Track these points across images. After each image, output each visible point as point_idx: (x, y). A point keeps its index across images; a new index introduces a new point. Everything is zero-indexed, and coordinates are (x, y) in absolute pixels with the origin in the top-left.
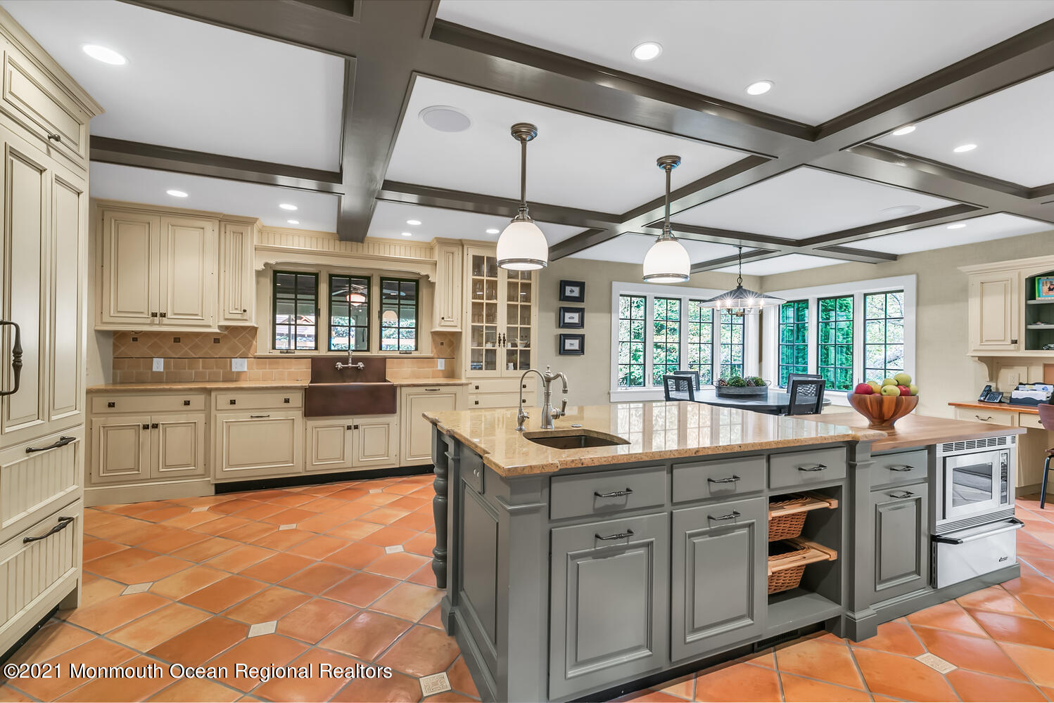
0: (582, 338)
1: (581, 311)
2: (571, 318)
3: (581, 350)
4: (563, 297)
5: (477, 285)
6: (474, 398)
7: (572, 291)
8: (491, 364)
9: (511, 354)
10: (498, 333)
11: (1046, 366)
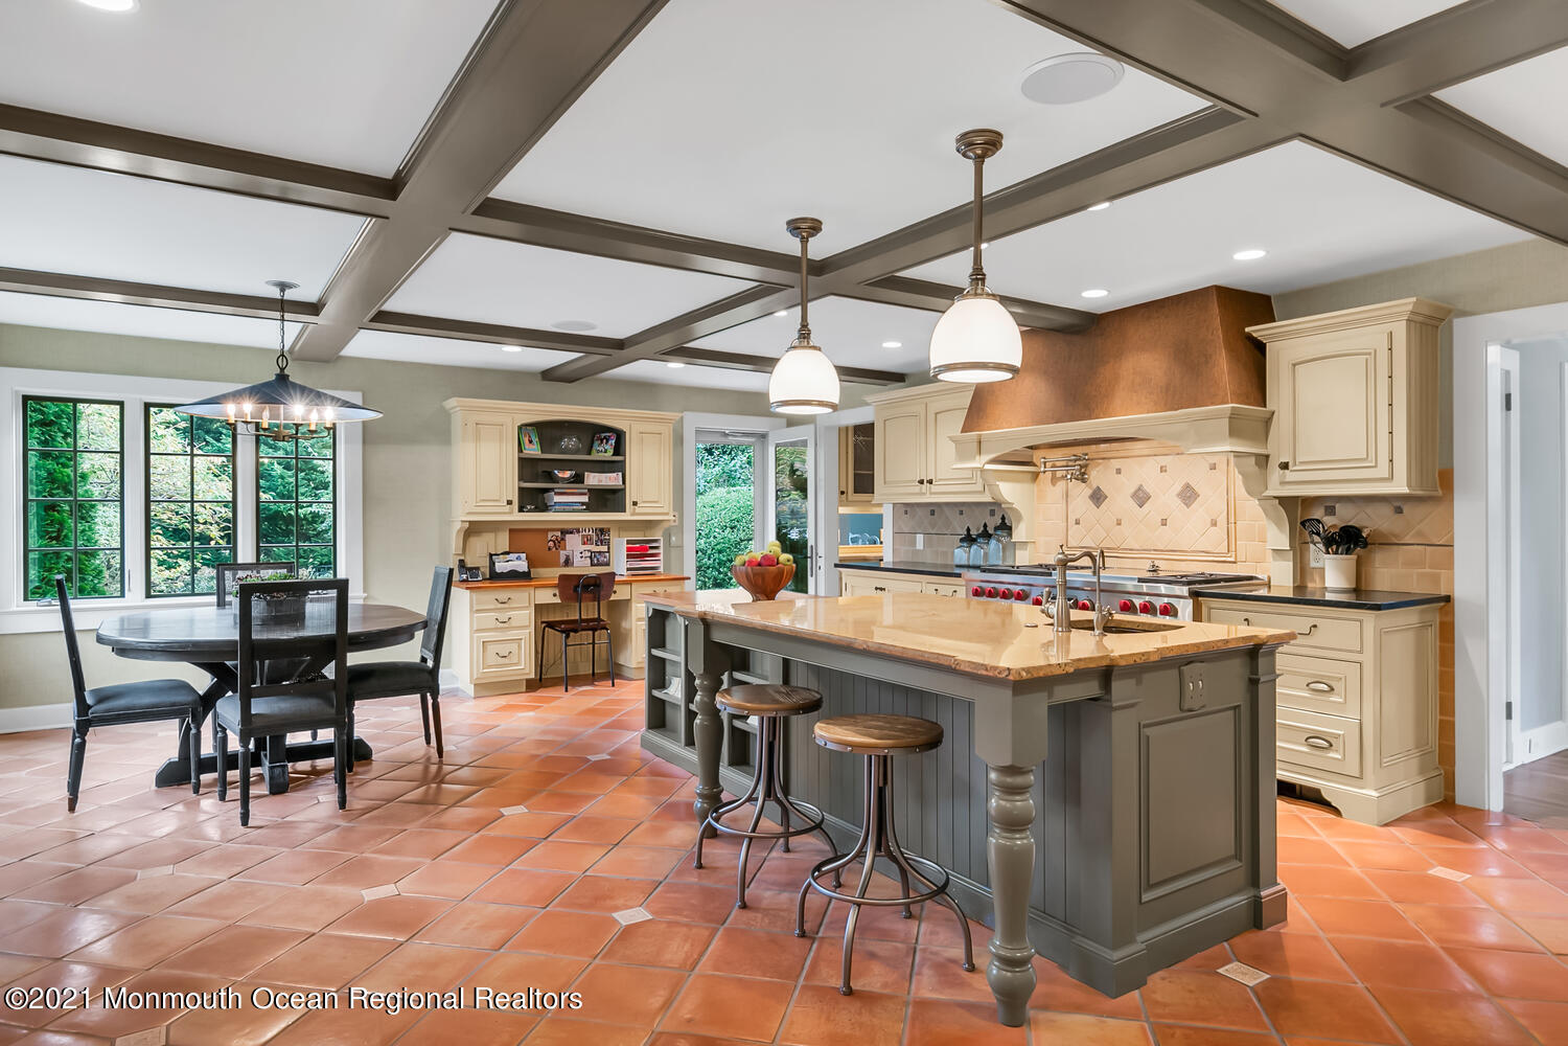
11: (511, 531)
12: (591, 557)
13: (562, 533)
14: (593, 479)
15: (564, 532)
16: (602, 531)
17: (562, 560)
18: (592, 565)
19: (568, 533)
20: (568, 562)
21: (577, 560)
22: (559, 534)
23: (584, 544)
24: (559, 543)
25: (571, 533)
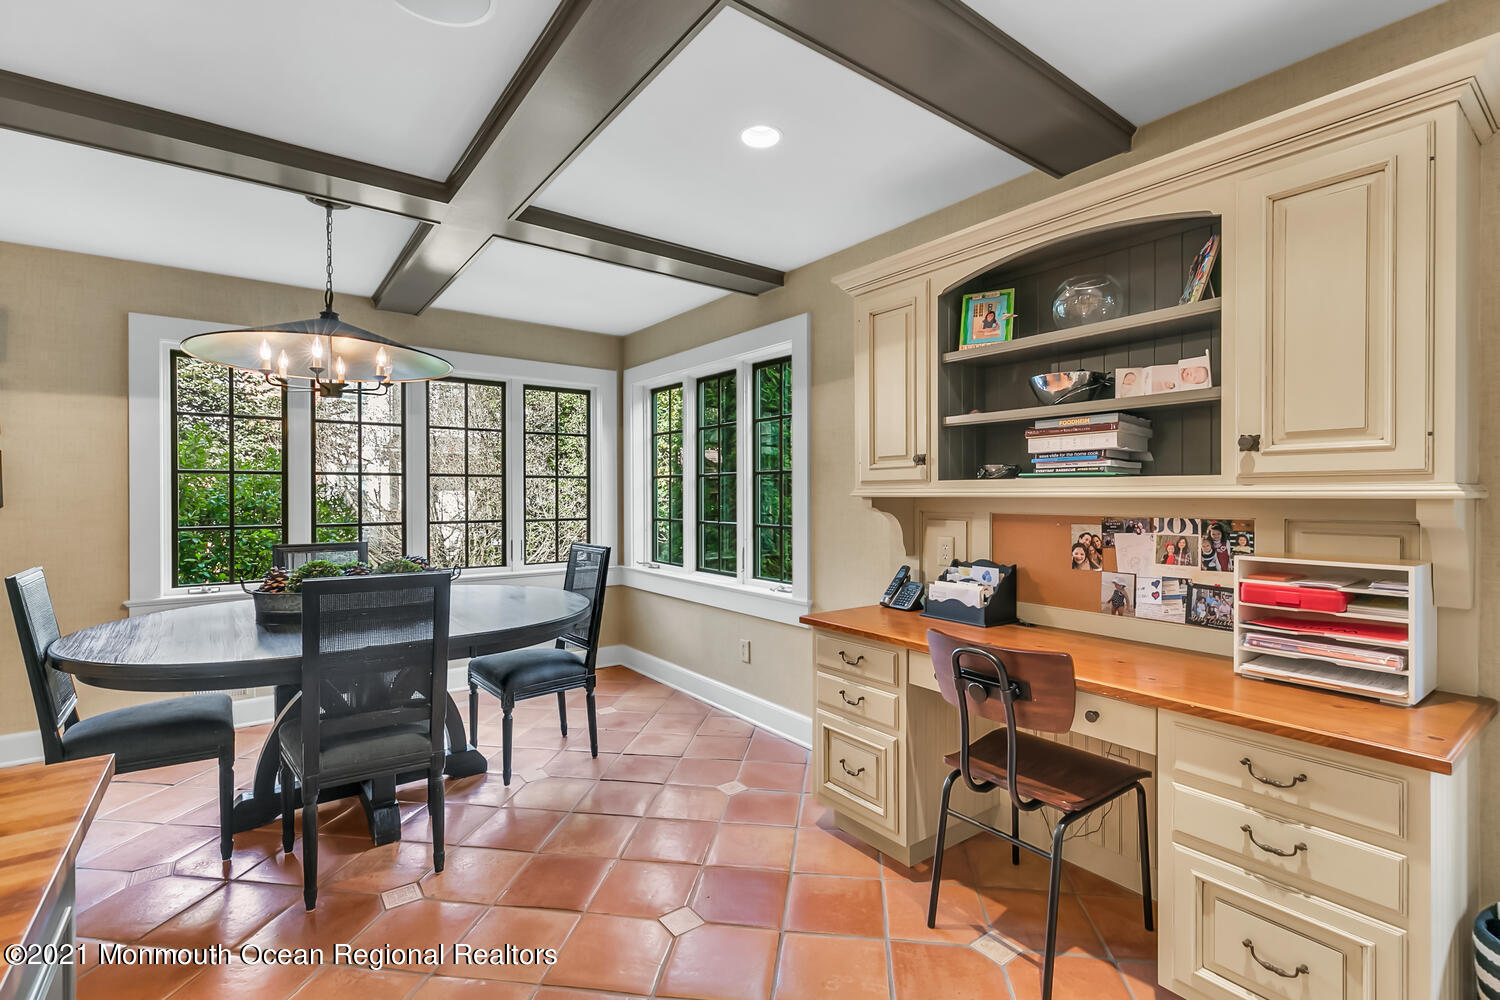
11: (995, 519)
12: (1187, 600)
13: (1105, 528)
14: (1140, 384)
15: (1110, 526)
16: (1225, 529)
17: (1107, 594)
18: (1189, 621)
19: (1119, 529)
20: (1120, 603)
21: (1146, 603)
22: (1097, 530)
23: (1166, 560)
24: (1099, 552)
25: (1130, 530)
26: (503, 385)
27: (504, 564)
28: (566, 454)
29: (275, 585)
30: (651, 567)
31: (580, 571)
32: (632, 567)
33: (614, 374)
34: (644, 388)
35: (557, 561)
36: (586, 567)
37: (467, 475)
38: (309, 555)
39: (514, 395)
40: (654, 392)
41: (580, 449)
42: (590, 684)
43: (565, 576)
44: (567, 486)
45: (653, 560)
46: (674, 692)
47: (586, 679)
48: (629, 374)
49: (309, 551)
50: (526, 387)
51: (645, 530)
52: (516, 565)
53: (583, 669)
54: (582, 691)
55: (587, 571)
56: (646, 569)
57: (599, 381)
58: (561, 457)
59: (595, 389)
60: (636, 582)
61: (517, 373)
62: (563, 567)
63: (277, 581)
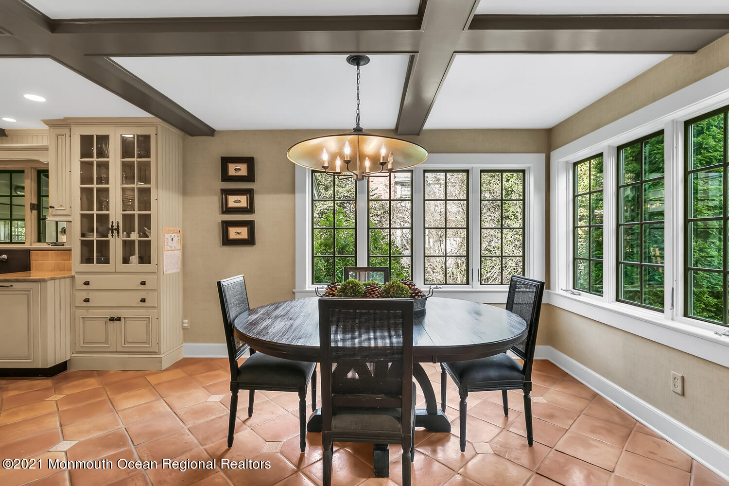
0: (250, 225)
1: (250, 193)
2: (237, 201)
3: (250, 241)
4: (226, 177)
5: (86, 167)
6: (84, 295)
7: (238, 170)
8: (104, 258)
9: (128, 246)
10: (110, 222)
26: (467, 171)
27: (468, 283)
28: (508, 217)
29: (331, 292)
30: (573, 293)
31: (519, 292)
32: (557, 292)
33: (543, 156)
34: (567, 162)
35: (502, 283)
36: (522, 289)
37: (446, 228)
38: (366, 273)
39: (475, 176)
40: (575, 164)
41: (517, 214)
42: (527, 388)
43: (508, 294)
44: (508, 235)
45: (574, 288)
46: (595, 395)
47: (524, 384)
48: (554, 154)
49: (366, 271)
50: (482, 171)
51: (568, 266)
52: (476, 286)
53: (521, 376)
54: (520, 393)
55: (523, 292)
56: (569, 295)
57: (532, 162)
58: (506, 219)
59: (529, 168)
60: (559, 303)
61: (476, 162)
62: (506, 288)
63: (332, 290)
